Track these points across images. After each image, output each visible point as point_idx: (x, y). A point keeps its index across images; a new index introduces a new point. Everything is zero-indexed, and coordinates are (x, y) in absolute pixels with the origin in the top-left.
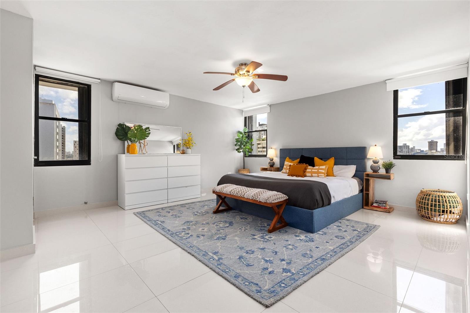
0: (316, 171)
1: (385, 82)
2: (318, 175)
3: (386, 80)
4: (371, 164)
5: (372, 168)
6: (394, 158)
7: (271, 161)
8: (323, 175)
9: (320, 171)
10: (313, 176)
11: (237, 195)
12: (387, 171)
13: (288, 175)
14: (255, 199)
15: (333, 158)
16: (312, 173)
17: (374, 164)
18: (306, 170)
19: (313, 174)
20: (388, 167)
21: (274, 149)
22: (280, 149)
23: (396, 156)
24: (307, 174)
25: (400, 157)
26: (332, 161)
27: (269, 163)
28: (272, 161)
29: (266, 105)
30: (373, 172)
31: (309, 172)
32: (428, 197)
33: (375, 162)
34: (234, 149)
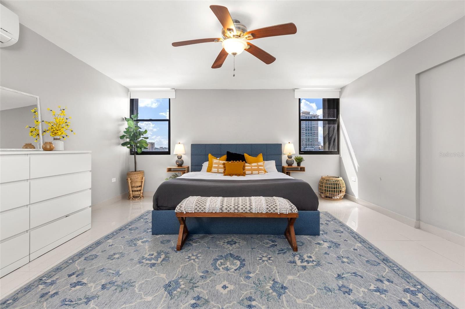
0: (257, 168)
1: (294, 90)
2: (259, 172)
3: (295, 89)
4: (287, 159)
5: (287, 162)
6: (300, 154)
7: (179, 159)
8: (263, 171)
9: (260, 167)
10: (253, 173)
11: (236, 211)
12: (299, 164)
13: (224, 175)
14: (272, 211)
15: (261, 154)
16: (252, 170)
17: (289, 159)
18: (245, 167)
19: (253, 172)
20: (299, 161)
21: (181, 144)
22: (192, 144)
23: (301, 152)
24: (246, 172)
25: (303, 153)
26: (261, 157)
27: (177, 162)
28: (181, 159)
29: (169, 89)
30: (288, 166)
31: (249, 170)
32: (327, 182)
33: (290, 157)
34: (119, 144)
